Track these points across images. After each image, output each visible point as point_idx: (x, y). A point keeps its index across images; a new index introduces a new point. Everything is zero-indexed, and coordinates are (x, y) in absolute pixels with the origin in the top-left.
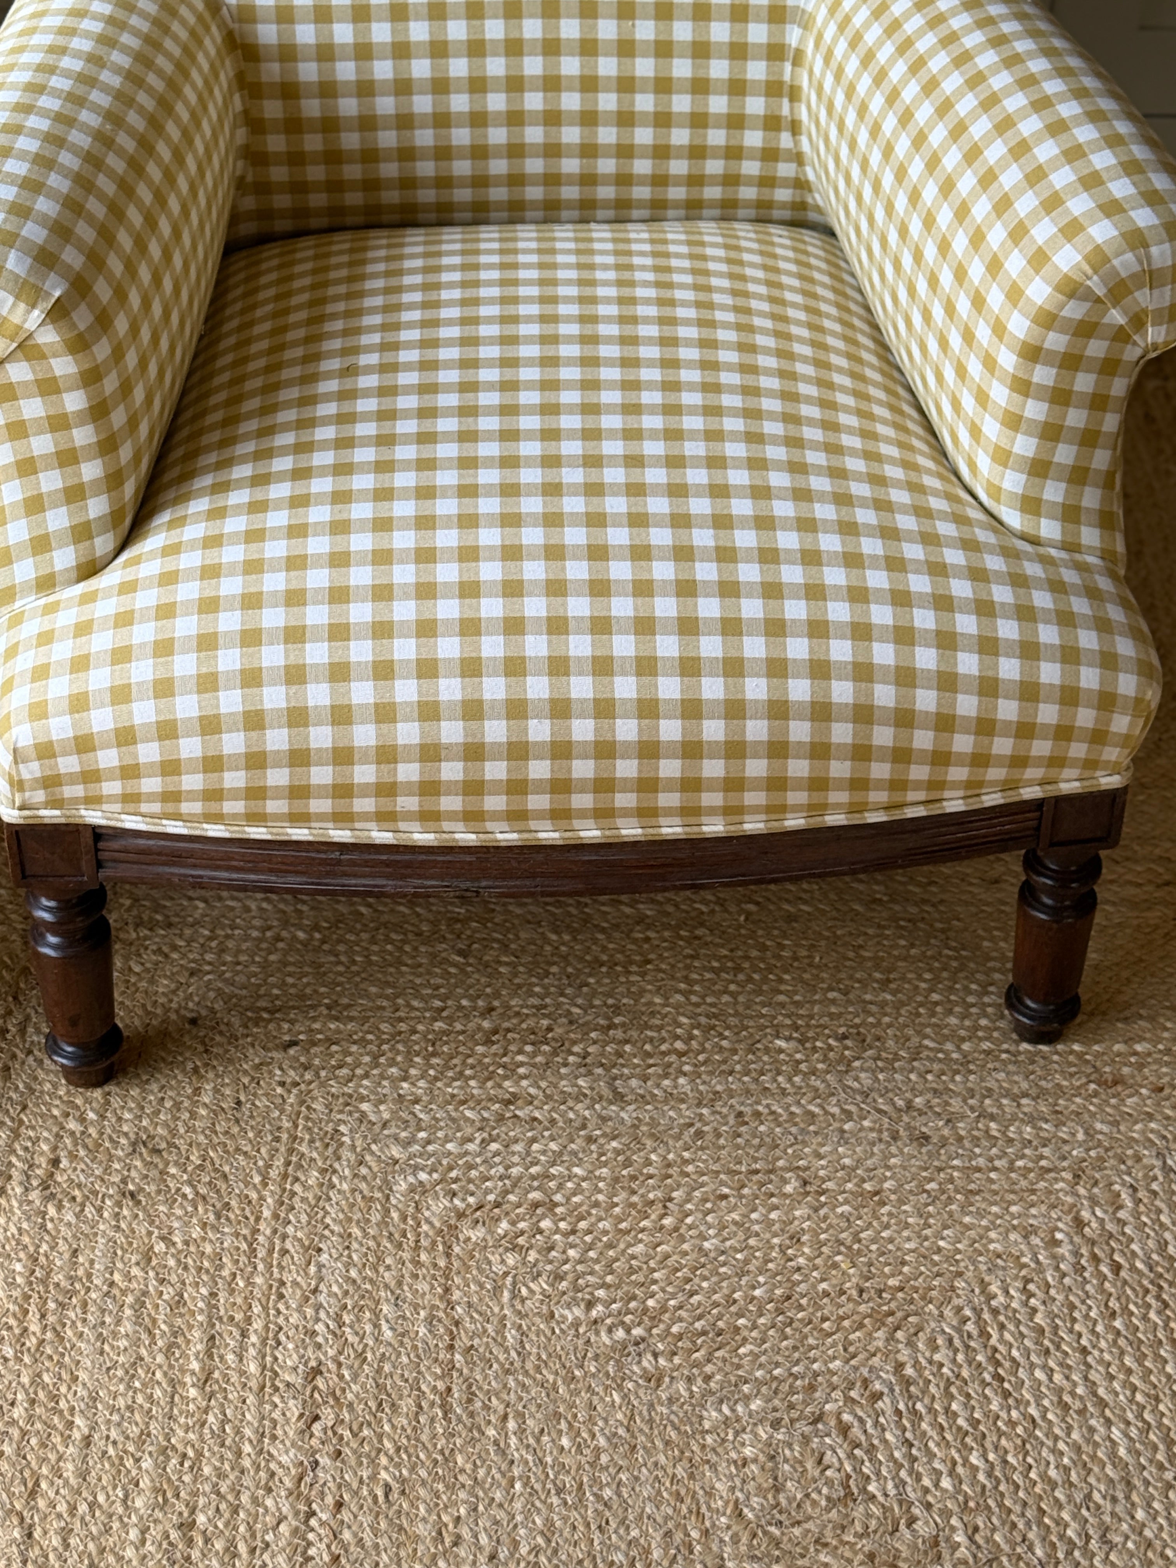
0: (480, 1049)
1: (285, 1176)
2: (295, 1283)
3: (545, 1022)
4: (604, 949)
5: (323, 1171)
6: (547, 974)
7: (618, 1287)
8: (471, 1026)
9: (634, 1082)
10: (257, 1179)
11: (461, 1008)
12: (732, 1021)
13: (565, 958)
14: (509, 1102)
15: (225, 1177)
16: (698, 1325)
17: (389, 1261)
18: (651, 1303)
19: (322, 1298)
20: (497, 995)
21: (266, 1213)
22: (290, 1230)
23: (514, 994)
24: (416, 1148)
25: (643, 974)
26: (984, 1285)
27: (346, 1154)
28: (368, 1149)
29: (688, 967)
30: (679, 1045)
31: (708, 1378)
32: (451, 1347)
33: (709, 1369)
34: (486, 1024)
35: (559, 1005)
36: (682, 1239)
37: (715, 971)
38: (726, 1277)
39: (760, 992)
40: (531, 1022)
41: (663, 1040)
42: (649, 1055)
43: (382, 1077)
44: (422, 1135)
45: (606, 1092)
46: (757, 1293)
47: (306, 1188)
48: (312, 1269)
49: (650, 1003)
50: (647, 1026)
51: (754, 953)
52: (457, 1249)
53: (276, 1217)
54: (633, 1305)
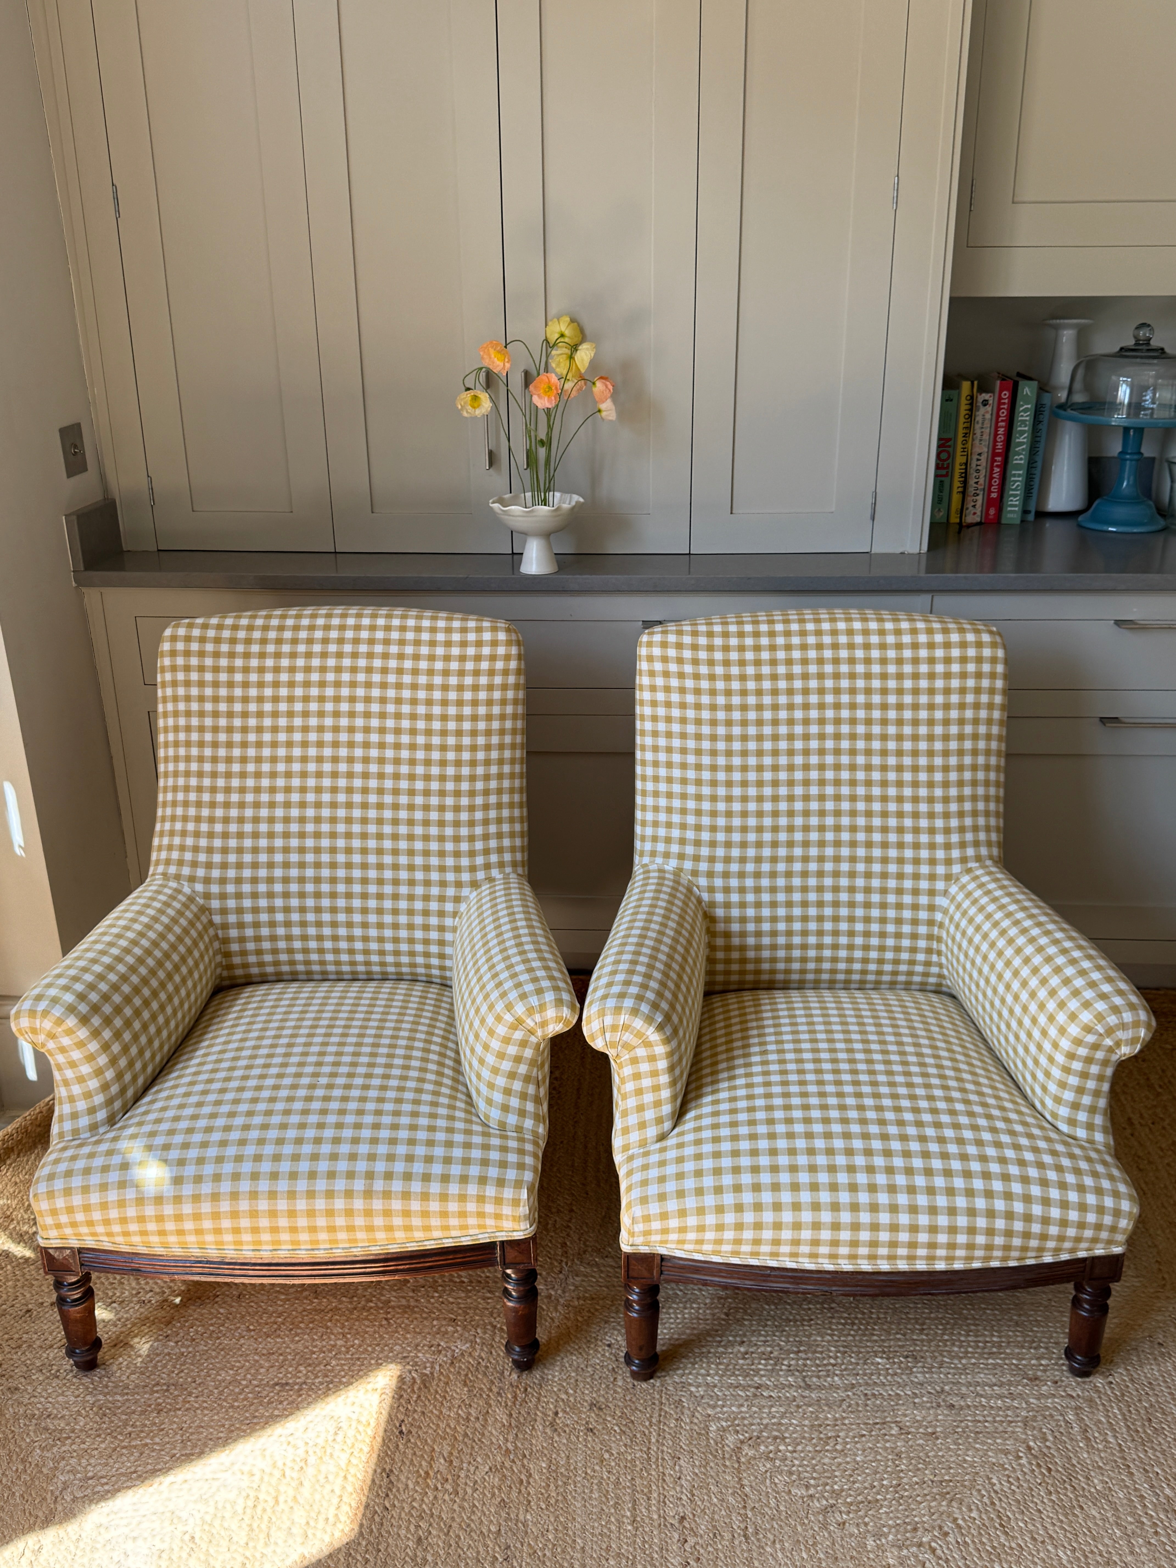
0: (741, 1362)
1: (660, 1422)
2: (671, 1475)
3: (769, 1349)
4: (791, 1313)
5: (677, 1420)
6: (766, 1325)
7: (819, 1479)
8: (735, 1350)
9: (814, 1379)
10: (647, 1423)
11: (729, 1341)
12: (855, 1349)
13: (773, 1317)
14: (757, 1388)
15: (632, 1422)
16: (859, 1498)
17: (712, 1464)
18: (836, 1487)
19: (683, 1482)
20: (745, 1335)
21: (653, 1440)
22: (665, 1449)
23: (753, 1335)
24: (719, 1409)
25: (810, 1326)
26: (989, 1479)
27: (686, 1412)
28: (696, 1409)
29: (830, 1323)
30: (832, 1361)
31: (866, 1524)
32: (745, 1507)
33: (867, 1520)
34: (742, 1349)
35: (774, 1341)
36: (846, 1455)
37: (843, 1324)
38: (868, 1475)
39: (865, 1335)
40: (762, 1349)
41: (824, 1358)
42: (818, 1366)
43: (698, 1374)
44: (720, 1403)
45: (802, 1384)
46: (885, 1482)
47: (670, 1428)
48: (677, 1468)
49: (816, 1340)
50: (815, 1352)
51: (859, 1316)
52: (743, 1460)
53: (658, 1441)
54: (828, 1488)
